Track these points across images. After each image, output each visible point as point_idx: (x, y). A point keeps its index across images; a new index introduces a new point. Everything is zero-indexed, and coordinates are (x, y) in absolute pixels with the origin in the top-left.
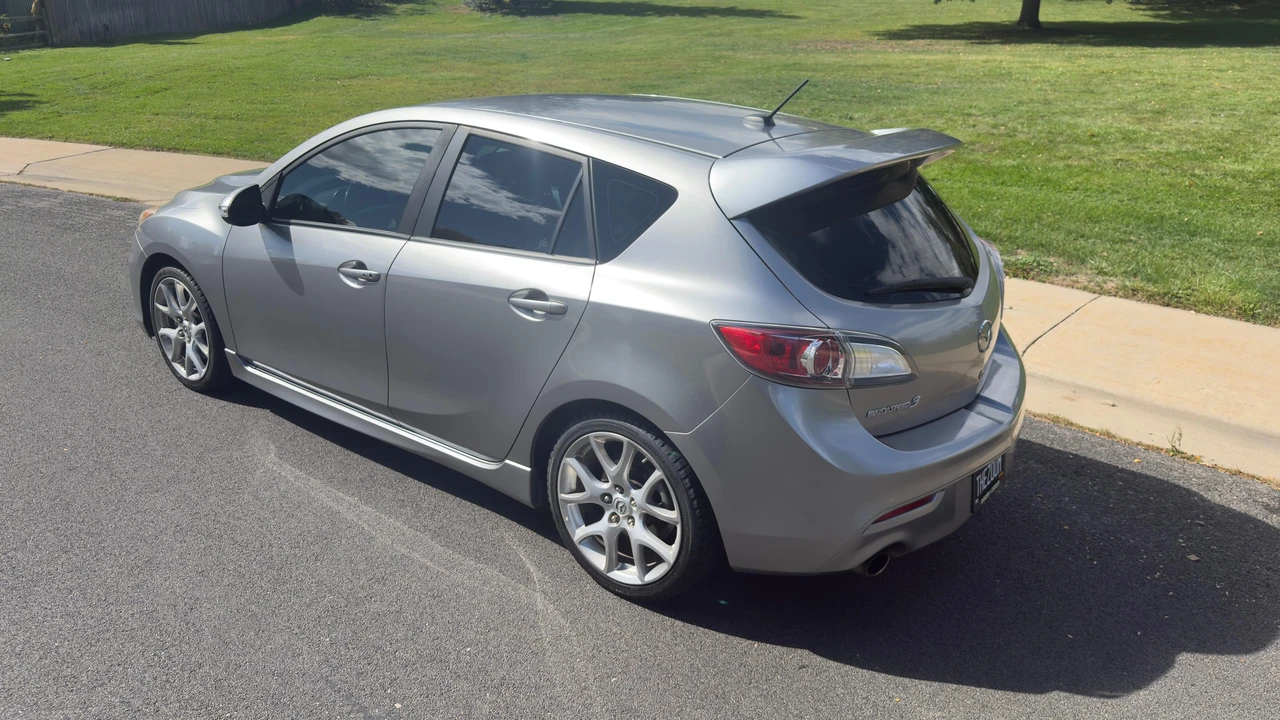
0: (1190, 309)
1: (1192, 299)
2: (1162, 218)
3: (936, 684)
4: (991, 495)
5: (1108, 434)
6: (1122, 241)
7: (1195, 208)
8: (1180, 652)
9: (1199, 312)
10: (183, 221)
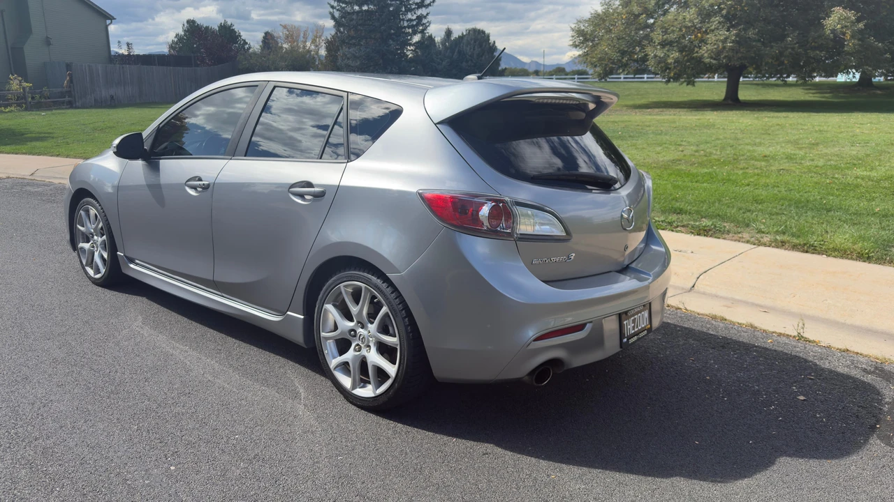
0: (823, 254)
1: (824, 247)
2: (808, 201)
3: (585, 469)
4: (639, 339)
5: (752, 326)
6: (777, 214)
7: (833, 196)
8: (781, 455)
9: (829, 256)
10: (98, 165)
